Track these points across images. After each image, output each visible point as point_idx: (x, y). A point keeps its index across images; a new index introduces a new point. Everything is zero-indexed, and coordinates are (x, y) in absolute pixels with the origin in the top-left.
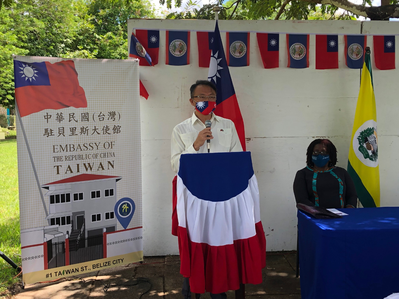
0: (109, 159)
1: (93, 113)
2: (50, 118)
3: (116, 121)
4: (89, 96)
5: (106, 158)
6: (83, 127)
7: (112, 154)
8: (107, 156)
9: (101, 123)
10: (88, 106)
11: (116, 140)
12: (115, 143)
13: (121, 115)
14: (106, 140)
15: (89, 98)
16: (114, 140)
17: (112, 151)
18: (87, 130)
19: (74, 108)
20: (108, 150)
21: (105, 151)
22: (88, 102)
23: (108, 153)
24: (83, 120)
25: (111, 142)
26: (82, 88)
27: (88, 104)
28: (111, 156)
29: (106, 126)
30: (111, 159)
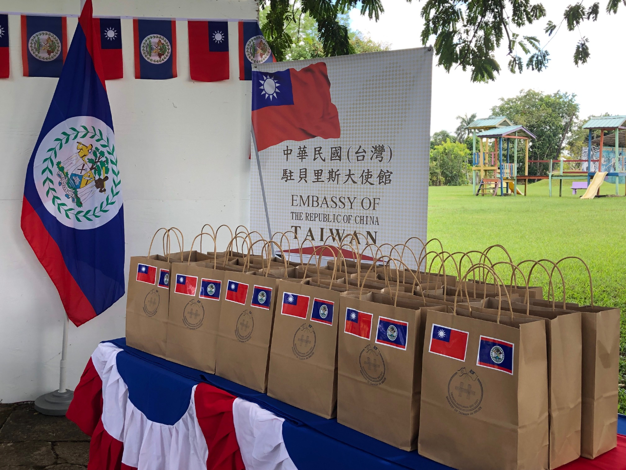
0: (369, 228)
1: (348, 147)
2: (290, 154)
3: (384, 163)
4: (344, 119)
5: (364, 226)
6: (332, 169)
7: (375, 219)
9: (360, 165)
10: (341, 136)
11: (383, 196)
12: (381, 201)
13: (394, 151)
14: (365, 194)
15: (343, 123)
16: (380, 196)
17: (375, 214)
18: (338, 175)
19: (322, 139)
20: (368, 211)
21: (363, 213)
22: (342, 129)
23: (367, 217)
24: (333, 159)
25: (374, 199)
26: (334, 106)
27: (342, 132)
28: (372, 223)
29: (366, 171)
30: (372, 228)
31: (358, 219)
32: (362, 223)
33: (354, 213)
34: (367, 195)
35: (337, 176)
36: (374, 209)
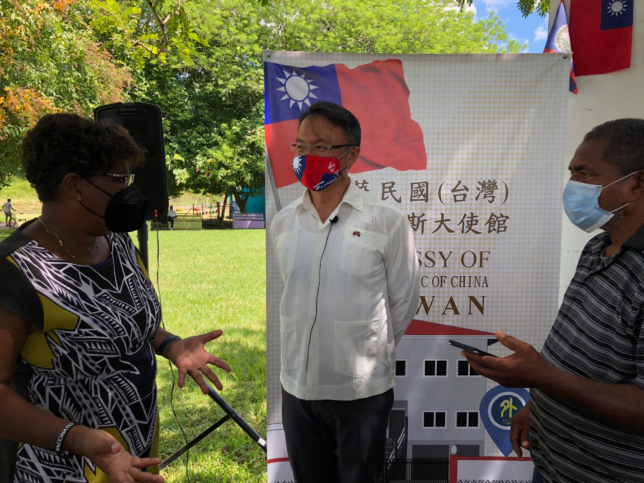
0: (473, 292)
1: (440, 183)
3: (496, 204)
4: (433, 143)
5: (466, 289)
6: (413, 214)
7: (482, 280)
8: (467, 285)
9: (458, 207)
10: (429, 166)
11: (494, 249)
12: (491, 256)
13: (512, 189)
14: (467, 246)
15: (433, 149)
16: (489, 248)
17: (482, 273)
18: (423, 222)
19: (395, 171)
20: (471, 270)
21: (464, 273)
22: (429, 156)
23: (470, 277)
24: (413, 198)
25: (481, 253)
26: (417, 125)
27: (429, 162)
28: (477, 285)
29: (469, 215)
30: (477, 293)
31: (456, 281)
32: (462, 285)
33: (449, 273)
34: (470, 248)
35: (421, 223)
36: (481, 266)
